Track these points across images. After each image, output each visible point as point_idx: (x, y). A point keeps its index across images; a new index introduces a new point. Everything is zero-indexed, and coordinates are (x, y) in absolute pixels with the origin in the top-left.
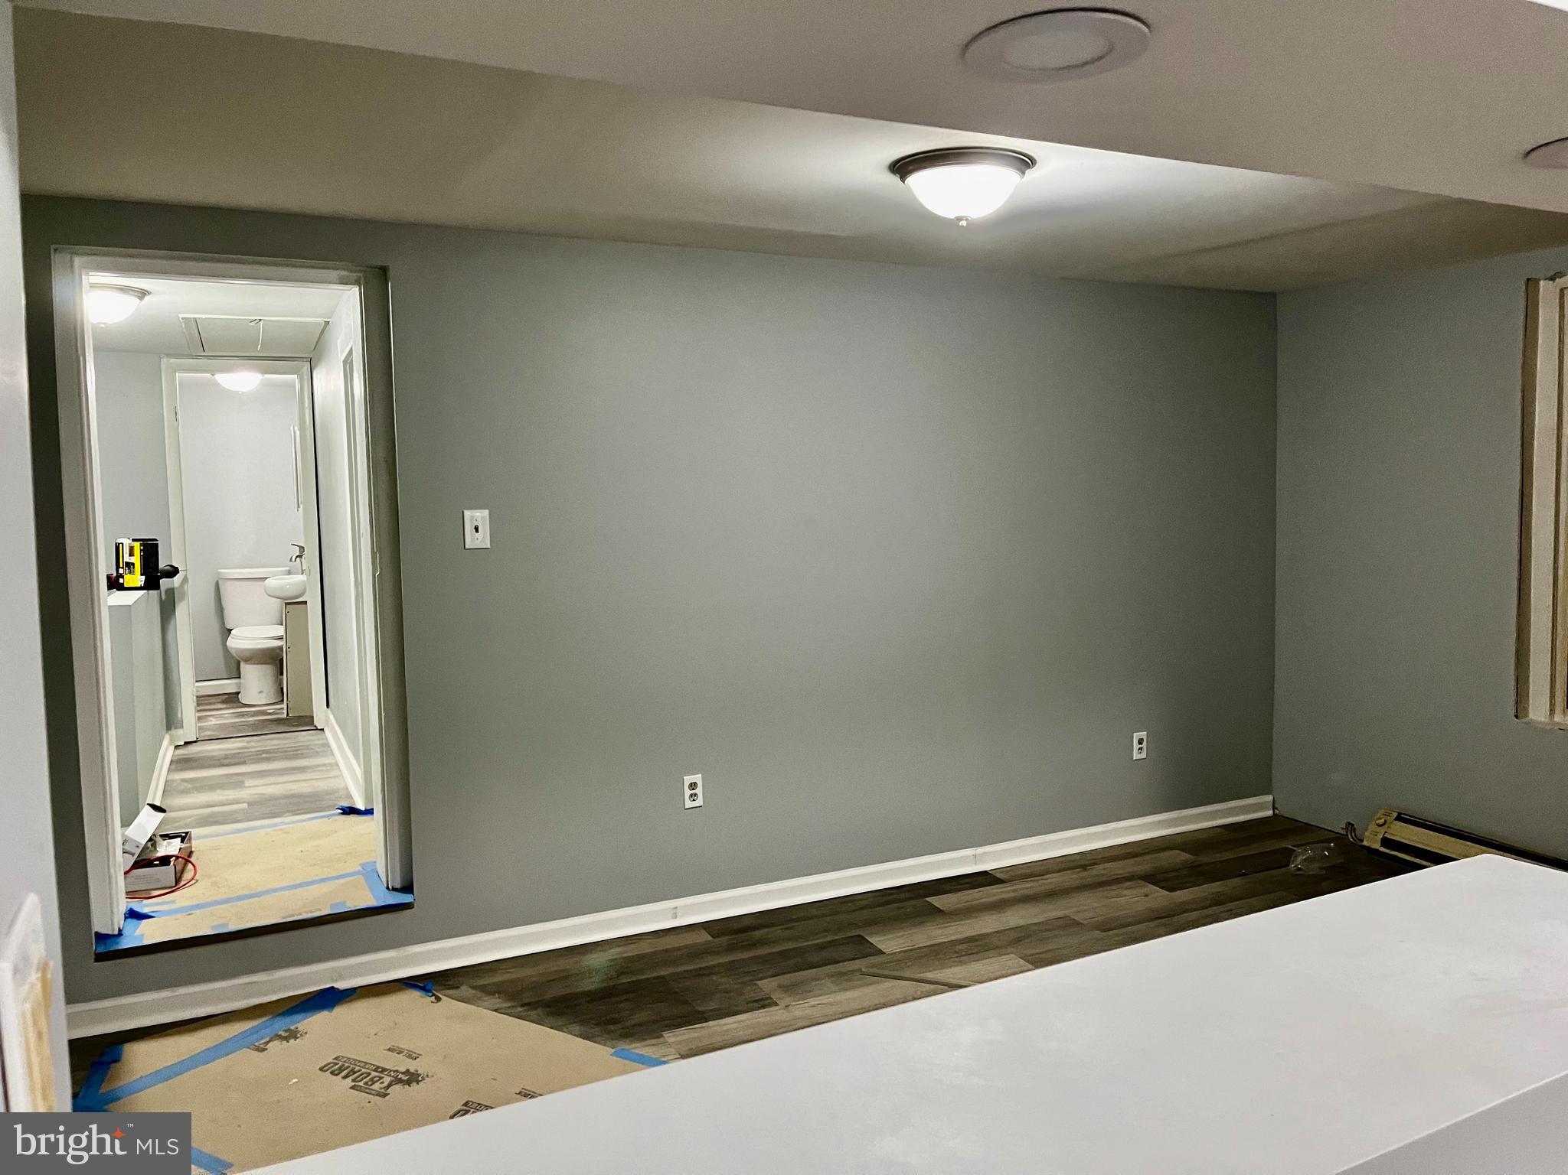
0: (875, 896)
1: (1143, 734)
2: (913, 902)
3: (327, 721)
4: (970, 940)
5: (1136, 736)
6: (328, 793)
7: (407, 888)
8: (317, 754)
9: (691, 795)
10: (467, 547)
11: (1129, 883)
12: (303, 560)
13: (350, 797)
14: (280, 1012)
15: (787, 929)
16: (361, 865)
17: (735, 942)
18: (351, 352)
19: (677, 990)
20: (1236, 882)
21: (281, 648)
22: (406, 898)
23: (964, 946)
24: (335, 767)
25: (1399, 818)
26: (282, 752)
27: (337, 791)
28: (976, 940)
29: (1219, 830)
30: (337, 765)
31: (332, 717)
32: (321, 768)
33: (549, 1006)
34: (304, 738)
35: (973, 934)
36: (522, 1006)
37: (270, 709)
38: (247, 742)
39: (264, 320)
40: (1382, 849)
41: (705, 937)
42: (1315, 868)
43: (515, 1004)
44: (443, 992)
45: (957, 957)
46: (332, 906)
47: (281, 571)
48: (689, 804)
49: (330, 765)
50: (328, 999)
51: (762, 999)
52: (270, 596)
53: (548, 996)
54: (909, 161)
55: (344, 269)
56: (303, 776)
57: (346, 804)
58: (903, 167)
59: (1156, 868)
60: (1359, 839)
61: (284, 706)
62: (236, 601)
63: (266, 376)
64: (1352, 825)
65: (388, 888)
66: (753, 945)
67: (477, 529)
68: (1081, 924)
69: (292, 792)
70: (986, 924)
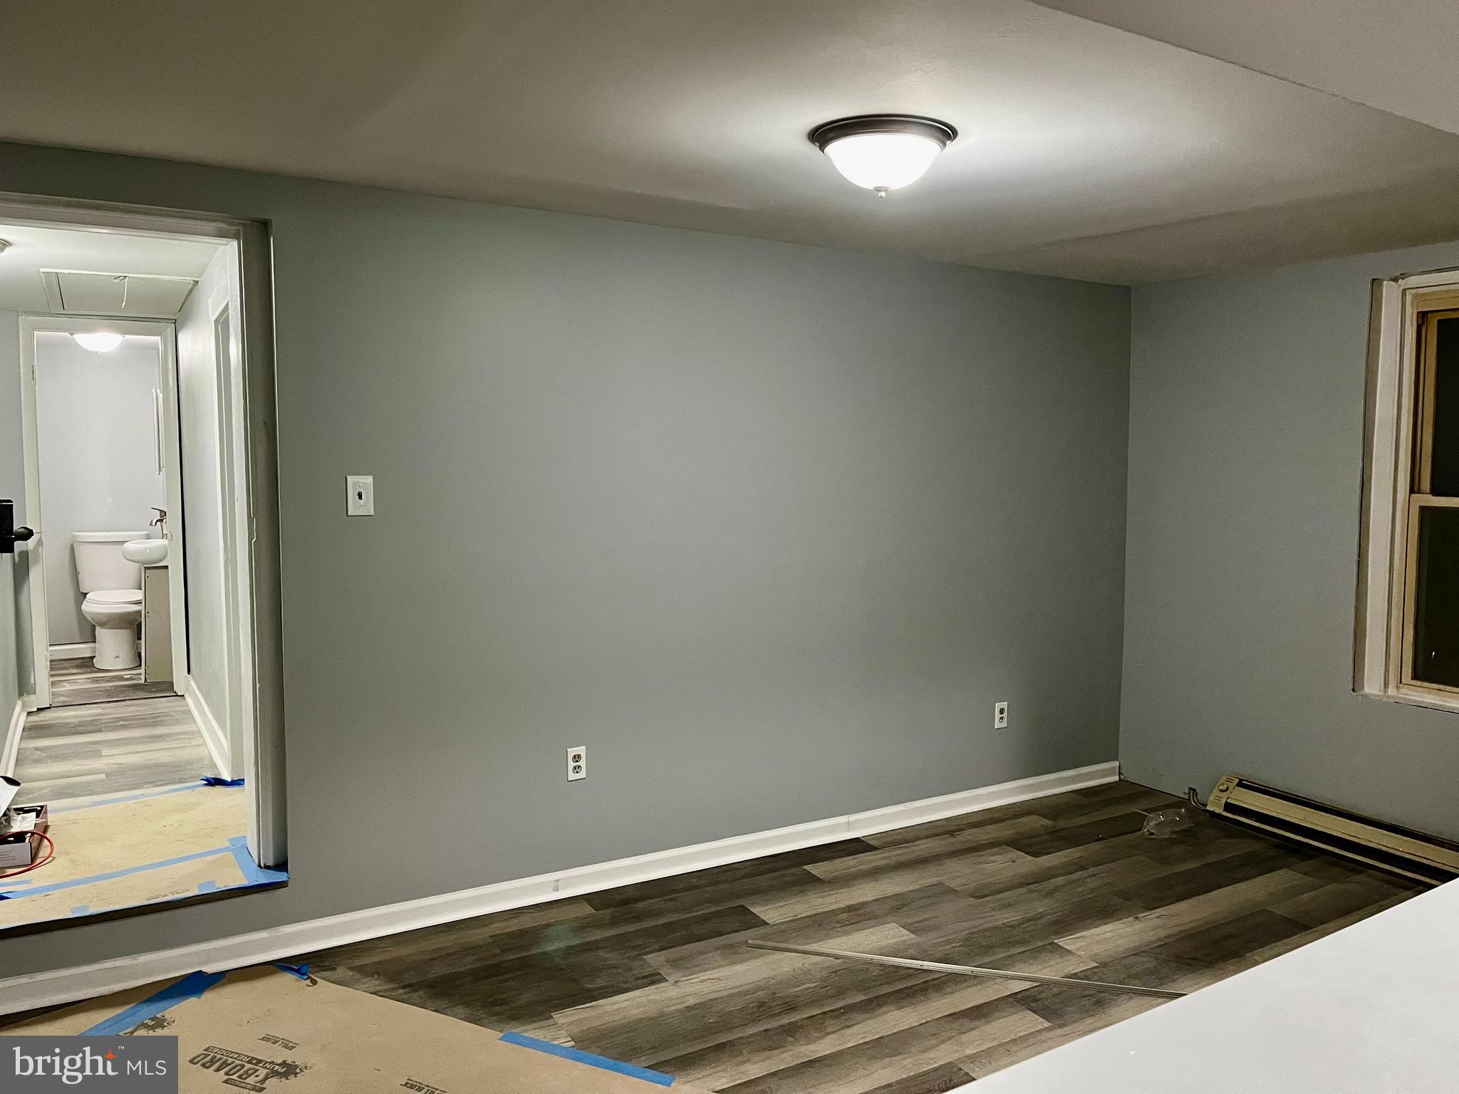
0: (754, 865)
1: (1004, 705)
2: (792, 870)
3: (188, 687)
4: (850, 909)
5: (998, 706)
6: (190, 762)
7: (281, 866)
8: (178, 721)
9: (575, 768)
10: (349, 514)
11: (996, 849)
12: (164, 524)
13: (214, 766)
14: (145, 998)
15: (670, 900)
16: (230, 840)
17: (618, 914)
18: (226, 308)
19: (563, 967)
20: (1095, 846)
21: (139, 612)
22: (279, 877)
23: (845, 916)
24: (196, 735)
25: (1240, 784)
26: (140, 719)
27: (201, 760)
28: (856, 909)
29: (1074, 795)
30: (199, 732)
31: (193, 683)
32: (182, 737)
33: (431, 987)
34: (162, 705)
35: (853, 903)
36: (404, 987)
37: (127, 674)
38: (103, 709)
39: (129, 277)
40: (1225, 814)
41: (588, 910)
42: (1166, 833)
43: (395, 986)
44: (319, 974)
45: (840, 927)
46: (200, 886)
47: (139, 535)
48: (572, 776)
49: (192, 732)
50: (196, 984)
51: (650, 976)
52: (128, 560)
53: (430, 976)
54: (829, 129)
55: (222, 222)
56: (162, 745)
57: (210, 775)
58: (823, 135)
59: (1018, 833)
60: (1201, 804)
61: (142, 671)
62: (91, 563)
63: (128, 337)
64: (1194, 790)
65: (260, 866)
66: (638, 918)
67: (360, 496)
68: (956, 891)
69: (153, 762)
70: (865, 892)
